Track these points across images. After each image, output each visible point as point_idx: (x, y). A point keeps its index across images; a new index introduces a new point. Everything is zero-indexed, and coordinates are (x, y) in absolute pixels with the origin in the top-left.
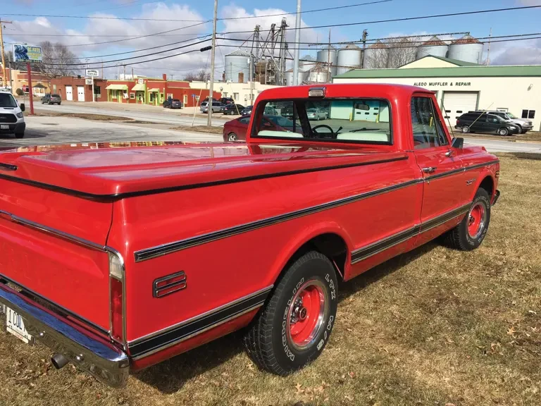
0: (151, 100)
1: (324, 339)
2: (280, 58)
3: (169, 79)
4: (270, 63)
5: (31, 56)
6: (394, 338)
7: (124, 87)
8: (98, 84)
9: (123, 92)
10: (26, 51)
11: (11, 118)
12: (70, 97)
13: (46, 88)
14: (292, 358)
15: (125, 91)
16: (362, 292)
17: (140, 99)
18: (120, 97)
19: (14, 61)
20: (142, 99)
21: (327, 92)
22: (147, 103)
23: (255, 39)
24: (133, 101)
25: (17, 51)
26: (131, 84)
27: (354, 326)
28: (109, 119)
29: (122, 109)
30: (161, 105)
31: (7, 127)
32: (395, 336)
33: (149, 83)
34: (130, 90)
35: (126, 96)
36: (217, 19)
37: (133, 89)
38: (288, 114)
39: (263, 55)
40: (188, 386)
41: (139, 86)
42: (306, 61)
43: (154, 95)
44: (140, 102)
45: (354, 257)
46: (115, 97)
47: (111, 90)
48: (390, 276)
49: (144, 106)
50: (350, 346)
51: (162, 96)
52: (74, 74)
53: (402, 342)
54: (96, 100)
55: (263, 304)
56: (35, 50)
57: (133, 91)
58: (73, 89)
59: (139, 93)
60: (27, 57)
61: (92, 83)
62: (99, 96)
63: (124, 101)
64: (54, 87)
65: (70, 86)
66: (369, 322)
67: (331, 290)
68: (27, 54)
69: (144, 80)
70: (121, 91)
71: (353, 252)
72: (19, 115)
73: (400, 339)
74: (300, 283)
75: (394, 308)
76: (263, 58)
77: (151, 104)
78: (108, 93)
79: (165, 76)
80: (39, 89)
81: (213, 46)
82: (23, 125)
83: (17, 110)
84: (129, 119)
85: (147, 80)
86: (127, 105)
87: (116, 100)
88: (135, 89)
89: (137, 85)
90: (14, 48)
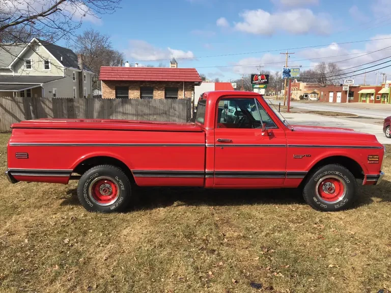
5: (293, 74)
7: (373, 91)
8: (352, 90)
10: (290, 71)
12: (331, 100)
13: (318, 94)
15: (372, 94)
17: (384, 100)
18: (368, 98)
20: (386, 100)
22: (389, 103)
24: (379, 102)
26: (378, 89)
28: (337, 115)
34: (377, 93)
35: (373, 98)
37: (379, 92)
41: (385, 90)
44: (384, 102)
46: (365, 99)
47: (362, 94)
49: (387, 105)
52: (339, 83)
54: (350, 101)
56: (295, 70)
57: (380, 94)
58: (334, 94)
59: (384, 95)
60: (290, 75)
61: (348, 89)
62: (352, 98)
63: (371, 101)
64: (322, 93)
65: (332, 92)
67: (121, 185)
69: (389, 84)
70: (370, 94)
78: (359, 96)
80: (313, 95)
84: (353, 115)
86: (374, 105)
87: (364, 101)
88: (381, 92)
89: (383, 89)
90: (283, 70)
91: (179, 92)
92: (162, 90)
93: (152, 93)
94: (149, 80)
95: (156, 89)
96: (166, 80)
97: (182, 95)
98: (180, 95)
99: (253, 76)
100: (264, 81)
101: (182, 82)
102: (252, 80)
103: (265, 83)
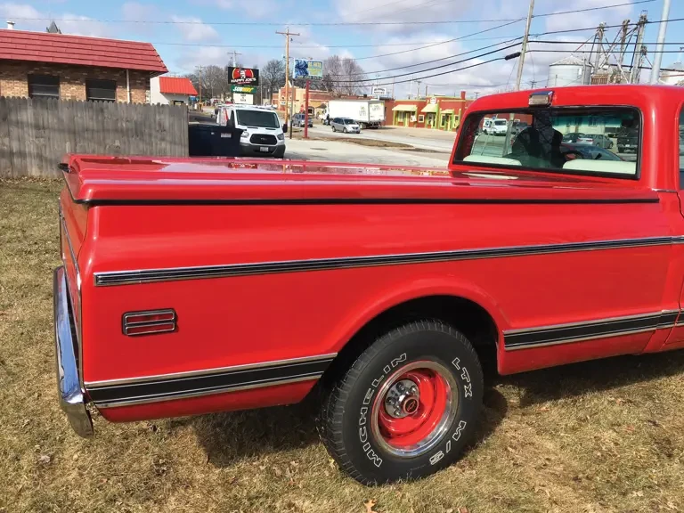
0: (443, 124)
1: (444, 452)
2: (631, 67)
3: (467, 97)
4: (614, 74)
5: (311, 72)
6: (576, 479)
7: (413, 108)
9: (410, 113)
10: (306, 66)
11: (271, 139)
14: (378, 462)
15: (413, 113)
16: (569, 401)
17: (430, 122)
18: (407, 119)
19: (294, 77)
20: (432, 123)
21: (555, 98)
22: (437, 128)
23: (597, 41)
24: (422, 126)
25: (298, 67)
26: (422, 104)
27: (523, 446)
28: (385, 145)
29: (406, 135)
30: (453, 130)
31: (267, 149)
32: (580, 475)
33: (443, 103)
34: (419, 113)
35: (414, 118)
36: (532, 17)
37: (423, 111)
38: (627, 146)
39: (606, 64)
40: (243, 464)
41: (431, 107)
42: (674, 70)
43: (447, 117)
44: (429, 126)
45: (510, 340)
46: (402, 120)
47: (398, 112)
48: (634, 387)
49: (434, 131)
50: (493, 472)
51: (457, 118)
52: (360, 93)
53: (585, 488)
55: (320, 376)
56: (315, 65)
57: (423, 113)
59: (430, 115)
60: (307, 73)
63: (411, 125)
66: (550, 445)
67: (465, 382)
68: (308, 70)
69: (437, 99)
70: (409, 112)
71: (506, 332)
72: (280, 137)
73: (585, 482)
74: (399, 360)
75: (608, 436)
76: (606, 67)
77: (442, 129)
78: (394, 115)
79: (463, 94)
80: (322, 110)
81: (523, 52)
82: (283, 148)
83: (278, 131)
84: (408, 146)
85: (440, 99)
86: (415, 130)
87: (401, 124)
88: (425, 110)
89: (428, 106)
90: (295, 64)
91: (119, 91)
92: (81, 84)
93: (56, 90)
94: (50, 60)
95: (66, 80)
96: (90, 63)
97: (124, 95)
98: (121, 97)
99: (230, 69)
100: (250, 80)
101: (124, 70)
102: (230, 78)
103: (253, 84)
